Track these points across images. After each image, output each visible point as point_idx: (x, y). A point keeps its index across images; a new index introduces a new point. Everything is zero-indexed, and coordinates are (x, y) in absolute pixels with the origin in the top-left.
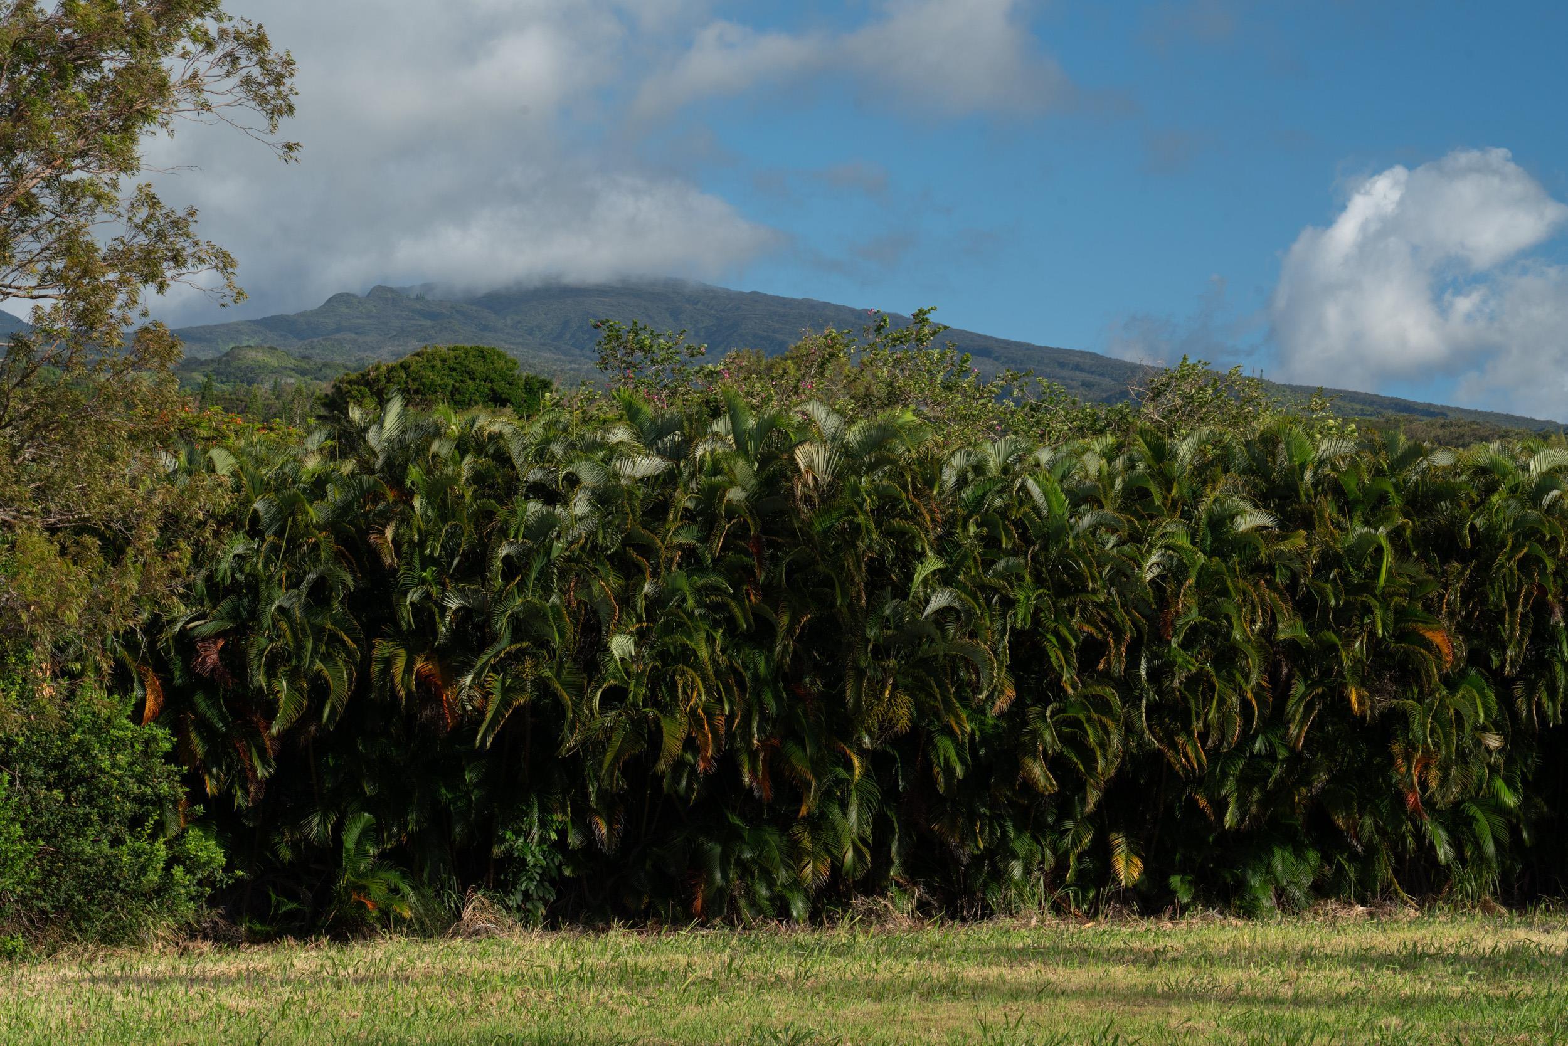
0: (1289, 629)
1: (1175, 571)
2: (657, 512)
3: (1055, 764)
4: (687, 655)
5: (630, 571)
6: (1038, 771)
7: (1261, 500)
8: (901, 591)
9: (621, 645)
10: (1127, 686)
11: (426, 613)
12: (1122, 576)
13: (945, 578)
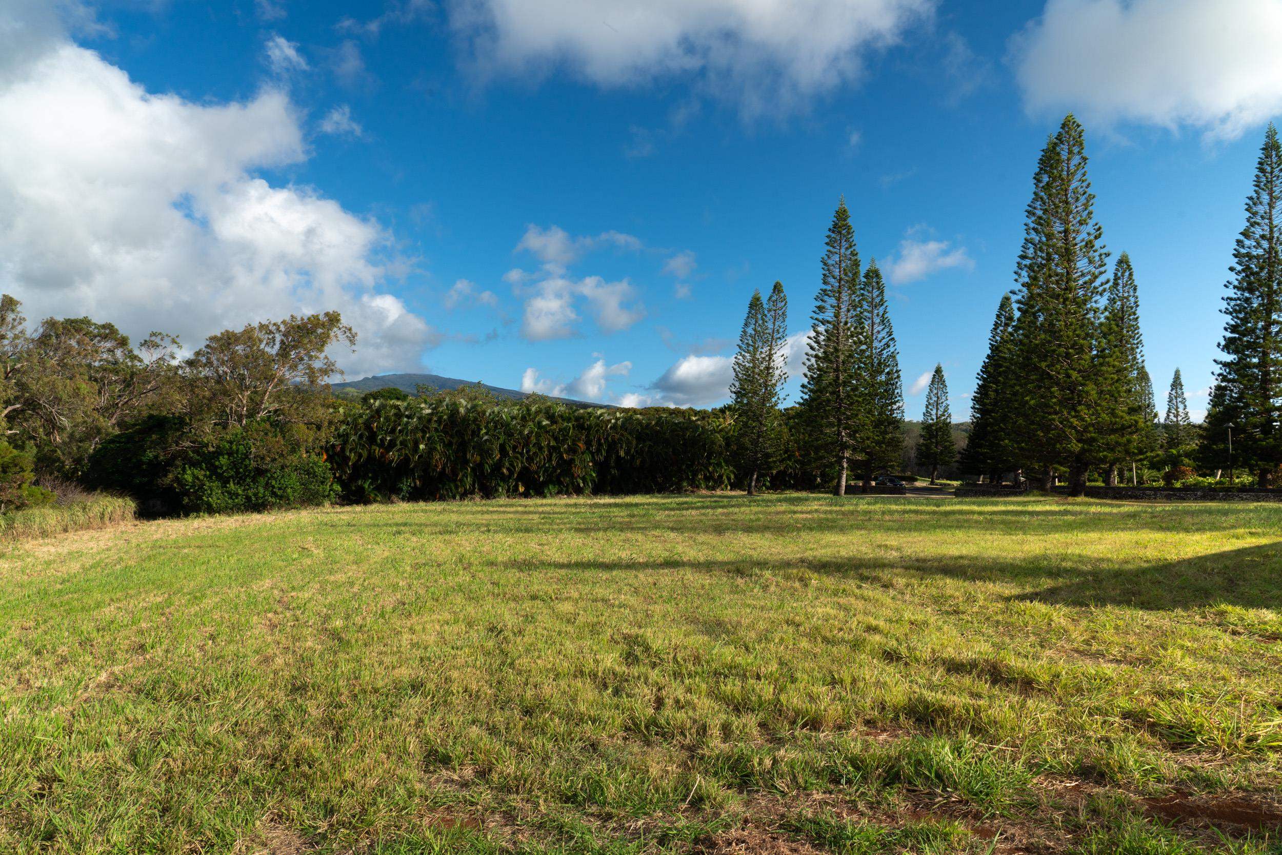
0: (553, 443)
1: (531, 432)
2: (430, 421)
3: (508, 469)
4: (435, 449)
5: (424, 432)
6: (505, 471)
7: (547, 419)
8: (478, 436)
9: (422, 447)
10: (522, 454)
11: (382, 440)
12: (521, 433)
13: (486, 434)
